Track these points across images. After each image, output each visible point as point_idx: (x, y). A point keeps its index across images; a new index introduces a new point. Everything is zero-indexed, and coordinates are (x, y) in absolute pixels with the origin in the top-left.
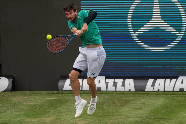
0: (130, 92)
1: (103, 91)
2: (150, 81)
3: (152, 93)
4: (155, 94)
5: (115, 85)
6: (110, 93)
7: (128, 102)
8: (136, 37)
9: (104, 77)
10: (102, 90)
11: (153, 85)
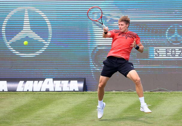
0: (4, 92)
8: (9, 45)
11: (23, 86)
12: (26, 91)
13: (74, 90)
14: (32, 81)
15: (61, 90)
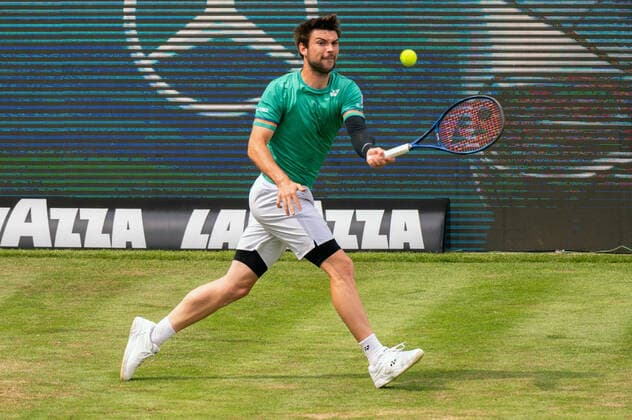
0: (132, 252)
1: (39, 248)
2: (199, 216)
3: (204, 254)
4: (212, 259)
5: (80, 228)
6: (64, 256)
7: (127, 285)
9: (43, 202)
10: (35, 245)
11: (207, 230)
12: (218, 250)
13: (406, 245)
14: (241, 209)
15: (357, 248)
